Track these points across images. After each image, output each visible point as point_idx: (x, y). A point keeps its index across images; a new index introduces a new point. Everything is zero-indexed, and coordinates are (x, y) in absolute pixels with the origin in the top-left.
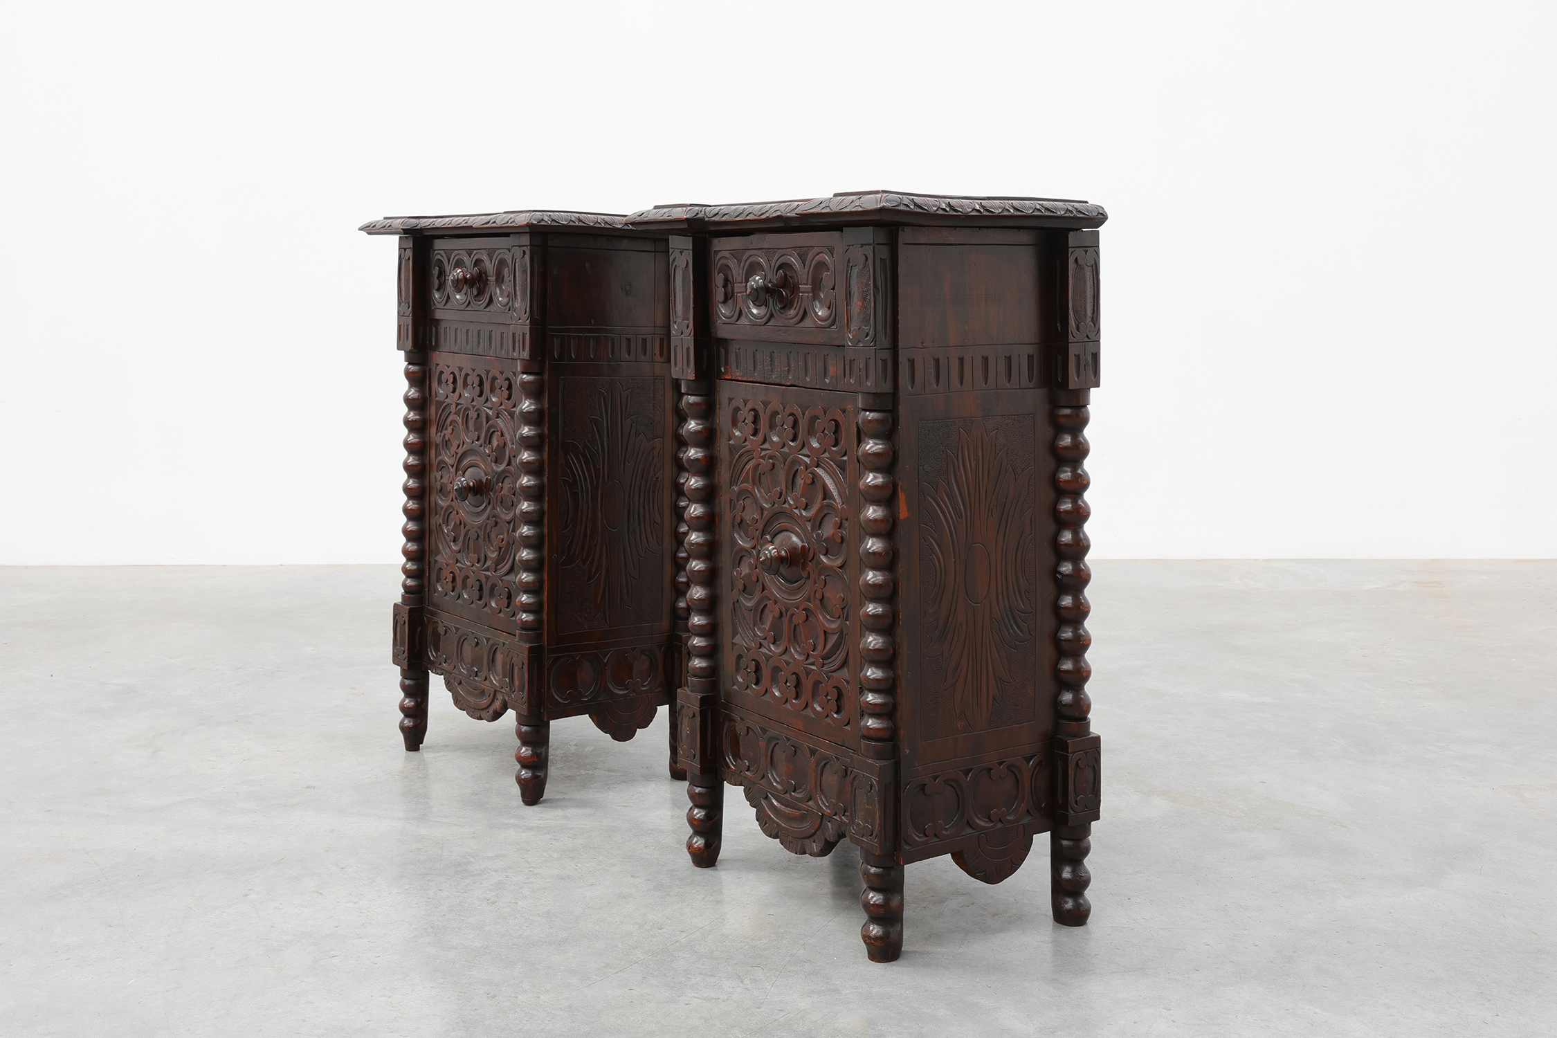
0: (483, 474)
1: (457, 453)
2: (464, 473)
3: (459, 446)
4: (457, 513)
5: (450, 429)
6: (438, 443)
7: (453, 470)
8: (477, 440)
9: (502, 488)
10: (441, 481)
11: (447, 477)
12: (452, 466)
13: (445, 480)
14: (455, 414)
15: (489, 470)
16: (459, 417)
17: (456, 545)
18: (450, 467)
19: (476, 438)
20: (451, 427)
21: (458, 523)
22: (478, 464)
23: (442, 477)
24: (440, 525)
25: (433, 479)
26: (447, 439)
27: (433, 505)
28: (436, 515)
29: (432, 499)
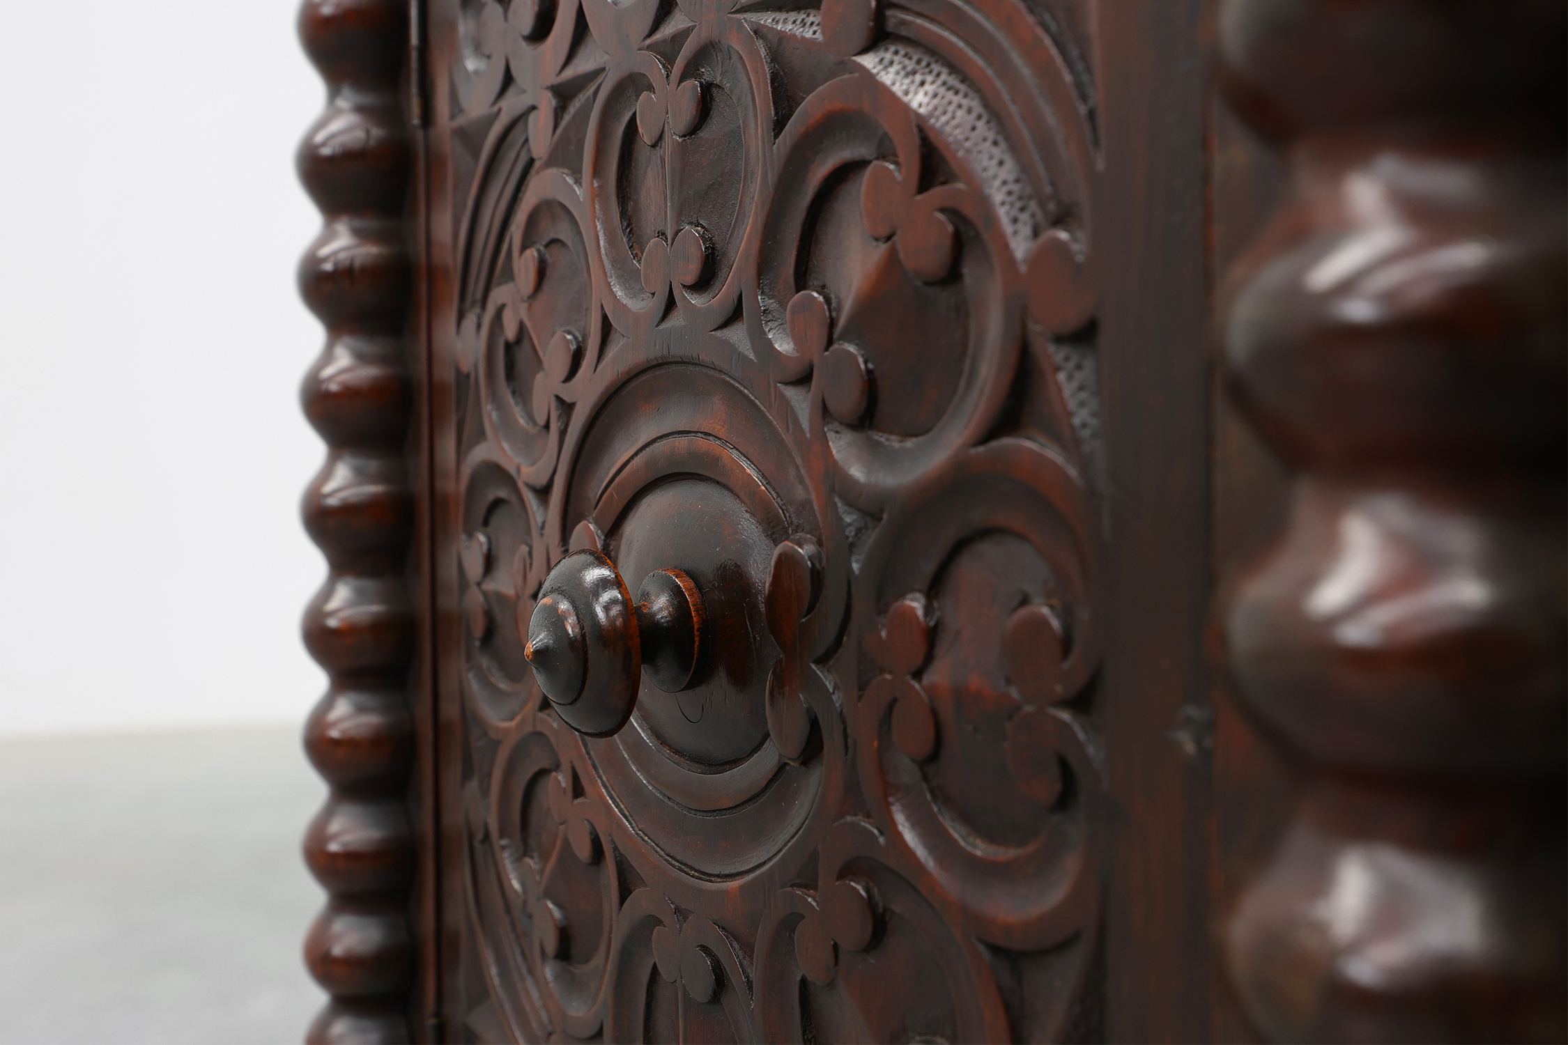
0: (750, 528)
1: (566, 408)
2: (613, 530)
3: (577, 358)
4: (578, 790)
5: (525, 265)
6: (466, 367)
7: (545, 517)
8: (703, 283)
9: (932, 636)
10: (489, 586)
11: (517, 564)
12: (543, 492)
13: (504, 583)
14: (552, 161)
15: (806, 490)
16: (576, 173)
17: (572, 984)
18: (531, 499)
19: (691, 272)
20: (532, 253)
21: (583, 851)
22: (714, 460)
23: (490, 563)
24: (487, 837)
25: (448, 573)
26: (510, 332)
27: (450, 710)
28: (467, 773)
29: (448, 686)
